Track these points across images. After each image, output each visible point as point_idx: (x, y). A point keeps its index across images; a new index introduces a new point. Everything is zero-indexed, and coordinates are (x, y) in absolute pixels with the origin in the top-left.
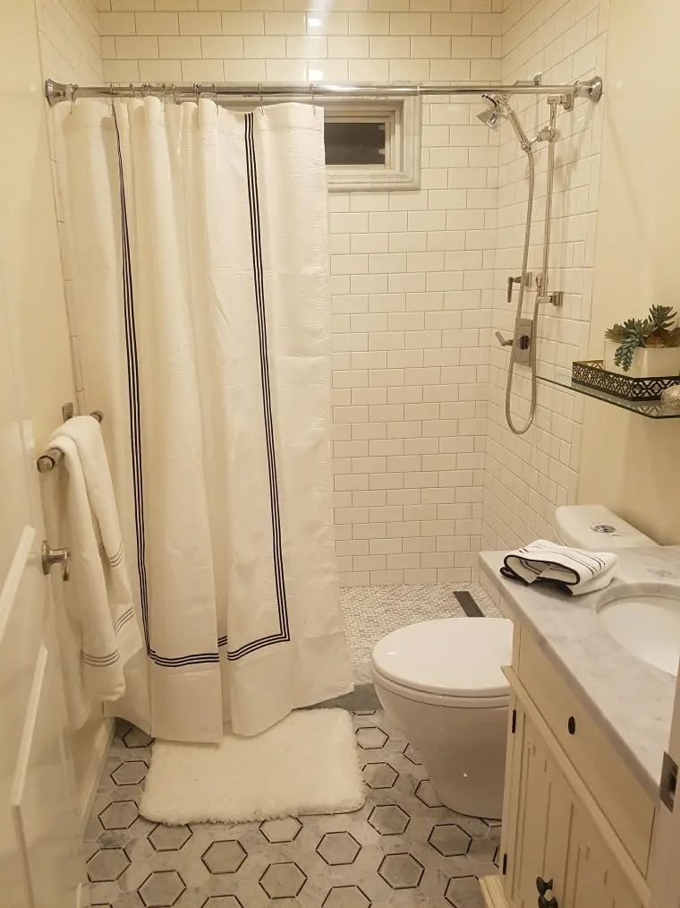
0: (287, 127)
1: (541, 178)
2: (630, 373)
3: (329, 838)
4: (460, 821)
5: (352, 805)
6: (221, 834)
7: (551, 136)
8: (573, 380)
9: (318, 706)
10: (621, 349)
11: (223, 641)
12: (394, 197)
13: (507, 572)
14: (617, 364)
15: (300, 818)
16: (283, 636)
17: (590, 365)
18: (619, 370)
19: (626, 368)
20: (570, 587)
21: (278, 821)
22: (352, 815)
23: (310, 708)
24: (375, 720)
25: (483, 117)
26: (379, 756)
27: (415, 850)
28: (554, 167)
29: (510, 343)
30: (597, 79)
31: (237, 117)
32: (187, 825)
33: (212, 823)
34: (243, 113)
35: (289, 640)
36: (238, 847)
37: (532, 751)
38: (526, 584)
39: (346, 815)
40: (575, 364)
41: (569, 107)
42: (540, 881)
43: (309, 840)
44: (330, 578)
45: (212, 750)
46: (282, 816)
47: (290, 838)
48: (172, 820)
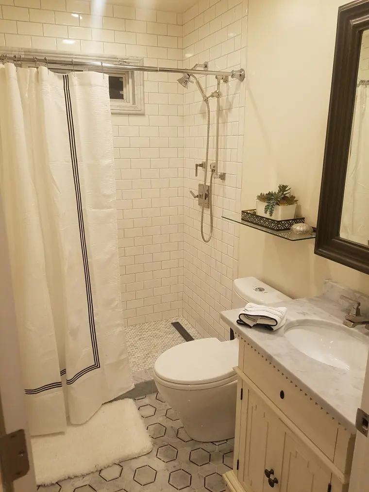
0: (90, 85)
1: (213, 115)
2: (273, 218)
3: (139, 471)
4: (201, 446)
5: (146, 451)
6: (78, 483)
7: (218, 95)
8: (242, 219)
9: (115, 400)
10: (267, 206)
11: (63, 372)
12: (132, 118)
13: (240, 322)
14: (266, 213)
15: (120, 464)
16: (97, 366)
17: (249, 212)
18: (267, 216)
19: (271, 215)
20: (273, 327)
21: (109, 469)
22: (148, 455)
23: (111, 402)
24: (146, 401)
25: (180, 81)
26: (154, 420)
27: (185, 466)
28: (219, 110)
29: (197, 197)
30: (242, 70)
31: (59, 77)
32: (57, 483)
33: (71, 478)
34: (62, 75)
35: (100, 367)
36: (90, 489)
37: (255, 408)
38: (250, 327)
39: (145, 456)
40: (243, 212)
41: (226, 81)
42: (266, 471)
43: (128, 475)
44: (119, 329)
45: (60, 436)
46: (110, 465)
47: (118, 475)
48: (48, 482)
